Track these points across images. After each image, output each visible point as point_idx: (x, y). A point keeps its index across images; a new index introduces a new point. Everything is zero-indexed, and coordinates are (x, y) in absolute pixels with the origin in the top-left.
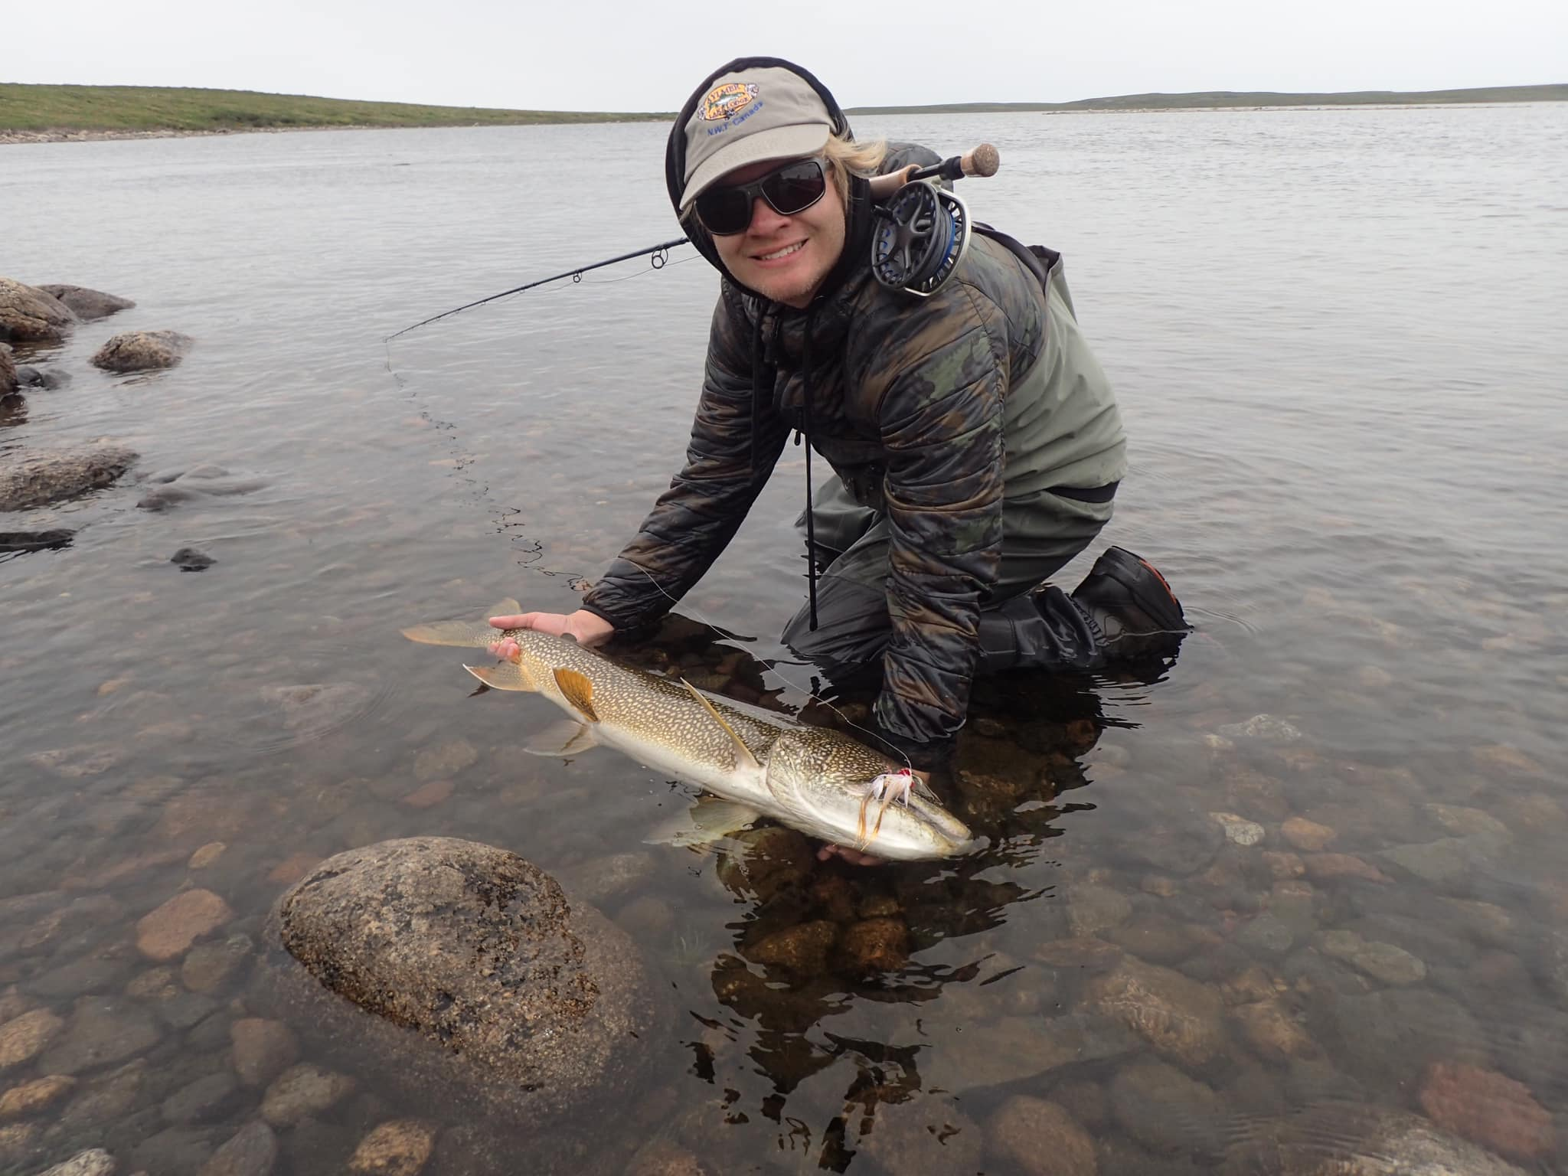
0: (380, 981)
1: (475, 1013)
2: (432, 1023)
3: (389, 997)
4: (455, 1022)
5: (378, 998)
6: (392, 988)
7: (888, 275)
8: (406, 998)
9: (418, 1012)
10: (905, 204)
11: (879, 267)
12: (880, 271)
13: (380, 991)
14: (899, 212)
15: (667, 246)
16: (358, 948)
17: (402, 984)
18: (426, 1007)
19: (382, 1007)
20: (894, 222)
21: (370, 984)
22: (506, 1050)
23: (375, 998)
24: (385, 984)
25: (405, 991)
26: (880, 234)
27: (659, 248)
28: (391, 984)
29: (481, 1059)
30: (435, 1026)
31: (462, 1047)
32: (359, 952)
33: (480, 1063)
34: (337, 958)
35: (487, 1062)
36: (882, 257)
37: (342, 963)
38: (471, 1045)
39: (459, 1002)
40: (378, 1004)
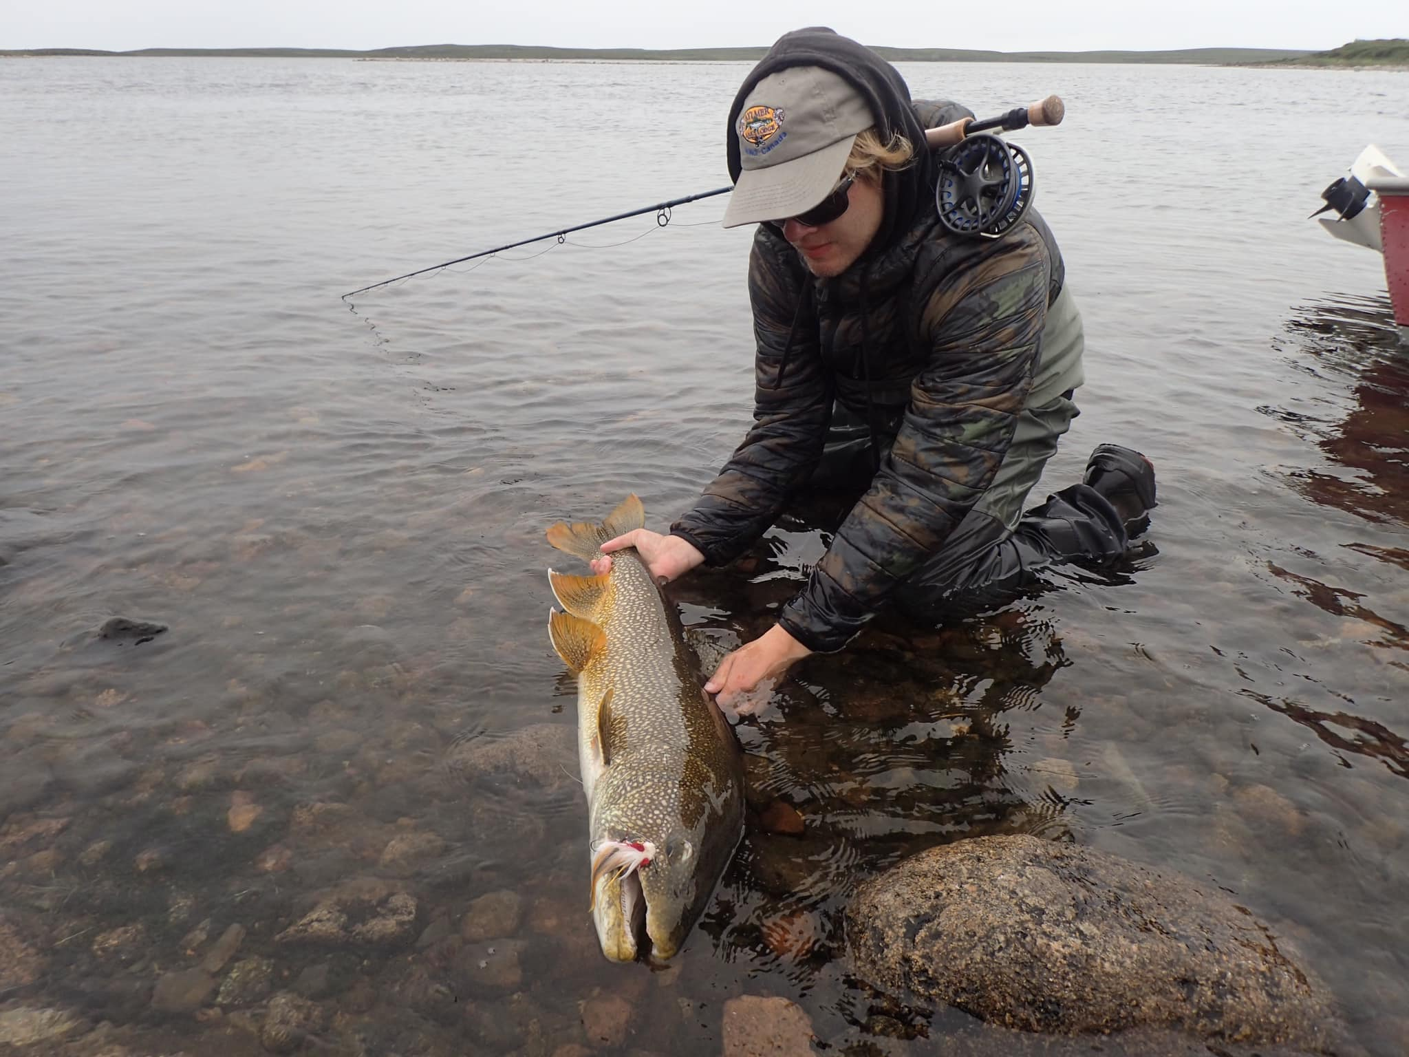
0: (1114, 995)
1: (1224, 986)
2: (1194, 1011)
3: (1133, 1006)
4: (1213, 1001)
5: (1122, 1011)
6: (1134, 996)
7: (958, 222)
8: (1152, 1001)
9: (1175, 1008)
10: (967, 156)
11: (947, 216)
12: (949, 220)
13: (1121, 1005)
14: (960, 163)
15: (670, 205)
16: (1067, 974)
17: (1139, 988)
18: (1177, 1000)
19: (1130, 1019)
20: (955, 172)
21: (1106, 1002)
22: (1276, 1006)
23: (1119, 1013)
24: (1121, 996)
25: (1146, 994)
26: (942, 186)
27: (660, 207)
28: (1129, 994)
29: (1264, 1022)
30: (1198, 1014)
31: (1241, 1020)
32: (1071, 976)
33: (1265, 1027)
34: (1046, 991)
35: (1271, 1023)
36: (947, 207)
37: (1059, 994)
38: (1248, 1014)
39: (1204, 982)
40: (1125, 1018)
